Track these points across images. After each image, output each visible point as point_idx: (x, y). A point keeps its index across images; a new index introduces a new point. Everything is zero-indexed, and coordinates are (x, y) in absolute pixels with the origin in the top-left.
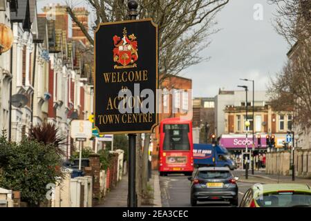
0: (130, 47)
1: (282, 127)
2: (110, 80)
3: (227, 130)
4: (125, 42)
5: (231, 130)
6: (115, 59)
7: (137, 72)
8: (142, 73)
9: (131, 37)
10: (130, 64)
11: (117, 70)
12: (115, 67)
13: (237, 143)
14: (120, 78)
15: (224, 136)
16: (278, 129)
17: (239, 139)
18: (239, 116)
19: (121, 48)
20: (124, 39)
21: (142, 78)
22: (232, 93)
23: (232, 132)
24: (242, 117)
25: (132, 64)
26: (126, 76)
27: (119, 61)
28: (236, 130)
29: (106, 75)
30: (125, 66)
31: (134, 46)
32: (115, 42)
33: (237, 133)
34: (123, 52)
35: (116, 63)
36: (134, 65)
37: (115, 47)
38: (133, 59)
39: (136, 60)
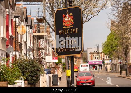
0: (70, 19)
1: (106, 58)
2: (62, 33)
3: (90, 59)
4: (68, 17)
5: (92, 59)
6: (64, 24)
7: (73, 29)
8: (76, 29)
9: (70, 14)
10: (70, 26)
11: (65, 29)
12: (64, 27)
13: (93, 63)
14: (66, 32)
15: (90, 61)
16: (105, 58)
17: (94, 62)
18: (94, 55)
19: (66, 19)
20: (67, 15)
21: (76, 32)
22: (92, 49)
23: (92, 60)
24: (95, 55)
25: (71, 26)
26: (68, 31)
27: (65, 25)
28: (93, 59)
29: (60, 31)
30: (68, 27)
31: (71, 18)
32: (64, 17)
33: (93, 60)
34: (67, 21)
35: (64, 26)
36: (72, 26)
37: (63, 19)
38: (71, 24)
39: (73, 24)
